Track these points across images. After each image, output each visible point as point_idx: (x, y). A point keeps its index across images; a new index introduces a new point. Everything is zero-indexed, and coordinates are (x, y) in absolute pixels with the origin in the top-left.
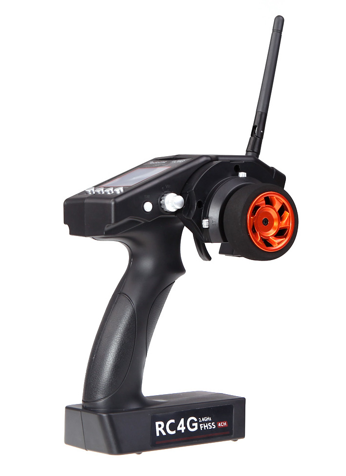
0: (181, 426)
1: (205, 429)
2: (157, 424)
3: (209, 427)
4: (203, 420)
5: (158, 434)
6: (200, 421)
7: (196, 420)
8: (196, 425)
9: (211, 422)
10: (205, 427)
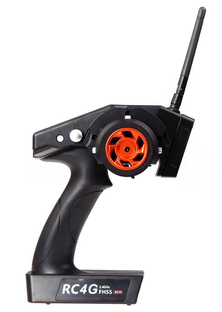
0: (83, 290)
1: (103, 293)
2: (65, 285)
3: (106, 292)
4: (103, 287)
5: (64, 293)
6: (100, 288)
7: (96, 286)
8: (96, 290)
9: (109, 289)
10: (103, 292)
